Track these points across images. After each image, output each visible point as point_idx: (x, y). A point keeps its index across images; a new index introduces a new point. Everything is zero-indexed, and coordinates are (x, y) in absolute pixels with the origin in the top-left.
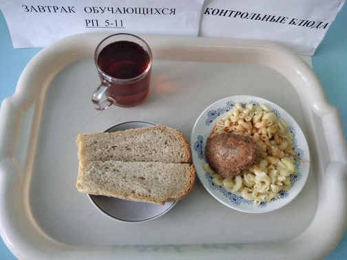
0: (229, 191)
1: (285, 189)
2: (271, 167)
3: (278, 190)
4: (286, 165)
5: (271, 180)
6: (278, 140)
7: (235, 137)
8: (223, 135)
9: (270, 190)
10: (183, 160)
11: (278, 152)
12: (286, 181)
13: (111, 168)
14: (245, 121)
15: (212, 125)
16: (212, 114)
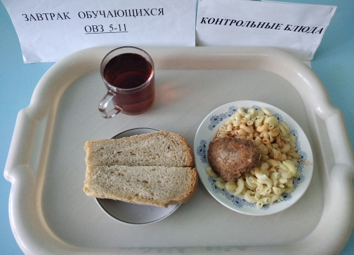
0: (232, 194)
1: (288, 191)
2: (273, 169)
3: (280, 192)
4: (288, 168)
5: (273, 183)
6: (280, 144)
7: (236, 141)
9: (272, 193)
10: (185, 164)
11: (279, 155)
12: (288, 183)
13: (116, 173)
14: (247, 125)
16: (215, 119)
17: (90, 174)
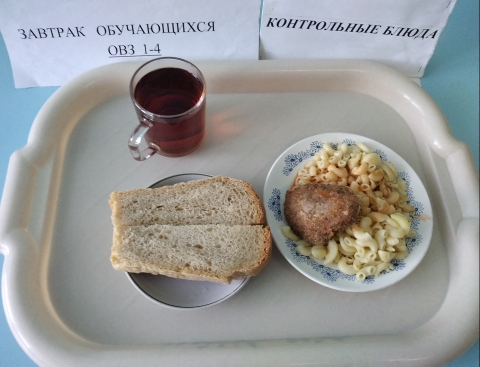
0: (320, 263)
1: (400, 257)
2: (378, 226)
3: (389, 258)
4: (399, 223)
5: (378, 244)
6: (385, 191)
7: (324, 187)
8: (307, 186)
9: (378, 259)
10: (253, 221)
11: (385, 206)
12: (400, 244)
13: (157, 235)
14: (337, 167)
15: (293, 174)
16: (292, 160)
17: (119, 237)
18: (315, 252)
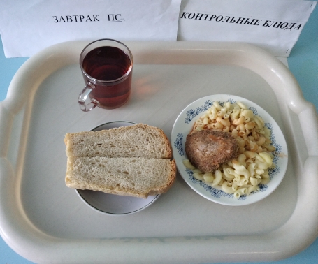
0: (209, 185)
1: (264, 182)
2: (250, 161)
3: (257, 183)
4: (264, 159)
5: (250, 173)
6: (256, 136)
7: (214, 133)
8: (202, 131)
9: (249, 183)
10: (164, 156)
11: (256, 147)
12: (264, 174)
13: (97, 164)
15: (192, 123)
16: (191, 113)
18: (206, 178)
